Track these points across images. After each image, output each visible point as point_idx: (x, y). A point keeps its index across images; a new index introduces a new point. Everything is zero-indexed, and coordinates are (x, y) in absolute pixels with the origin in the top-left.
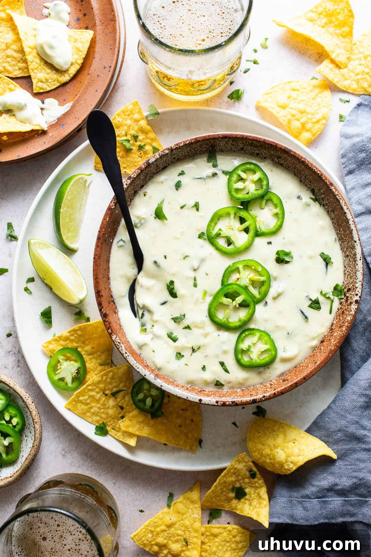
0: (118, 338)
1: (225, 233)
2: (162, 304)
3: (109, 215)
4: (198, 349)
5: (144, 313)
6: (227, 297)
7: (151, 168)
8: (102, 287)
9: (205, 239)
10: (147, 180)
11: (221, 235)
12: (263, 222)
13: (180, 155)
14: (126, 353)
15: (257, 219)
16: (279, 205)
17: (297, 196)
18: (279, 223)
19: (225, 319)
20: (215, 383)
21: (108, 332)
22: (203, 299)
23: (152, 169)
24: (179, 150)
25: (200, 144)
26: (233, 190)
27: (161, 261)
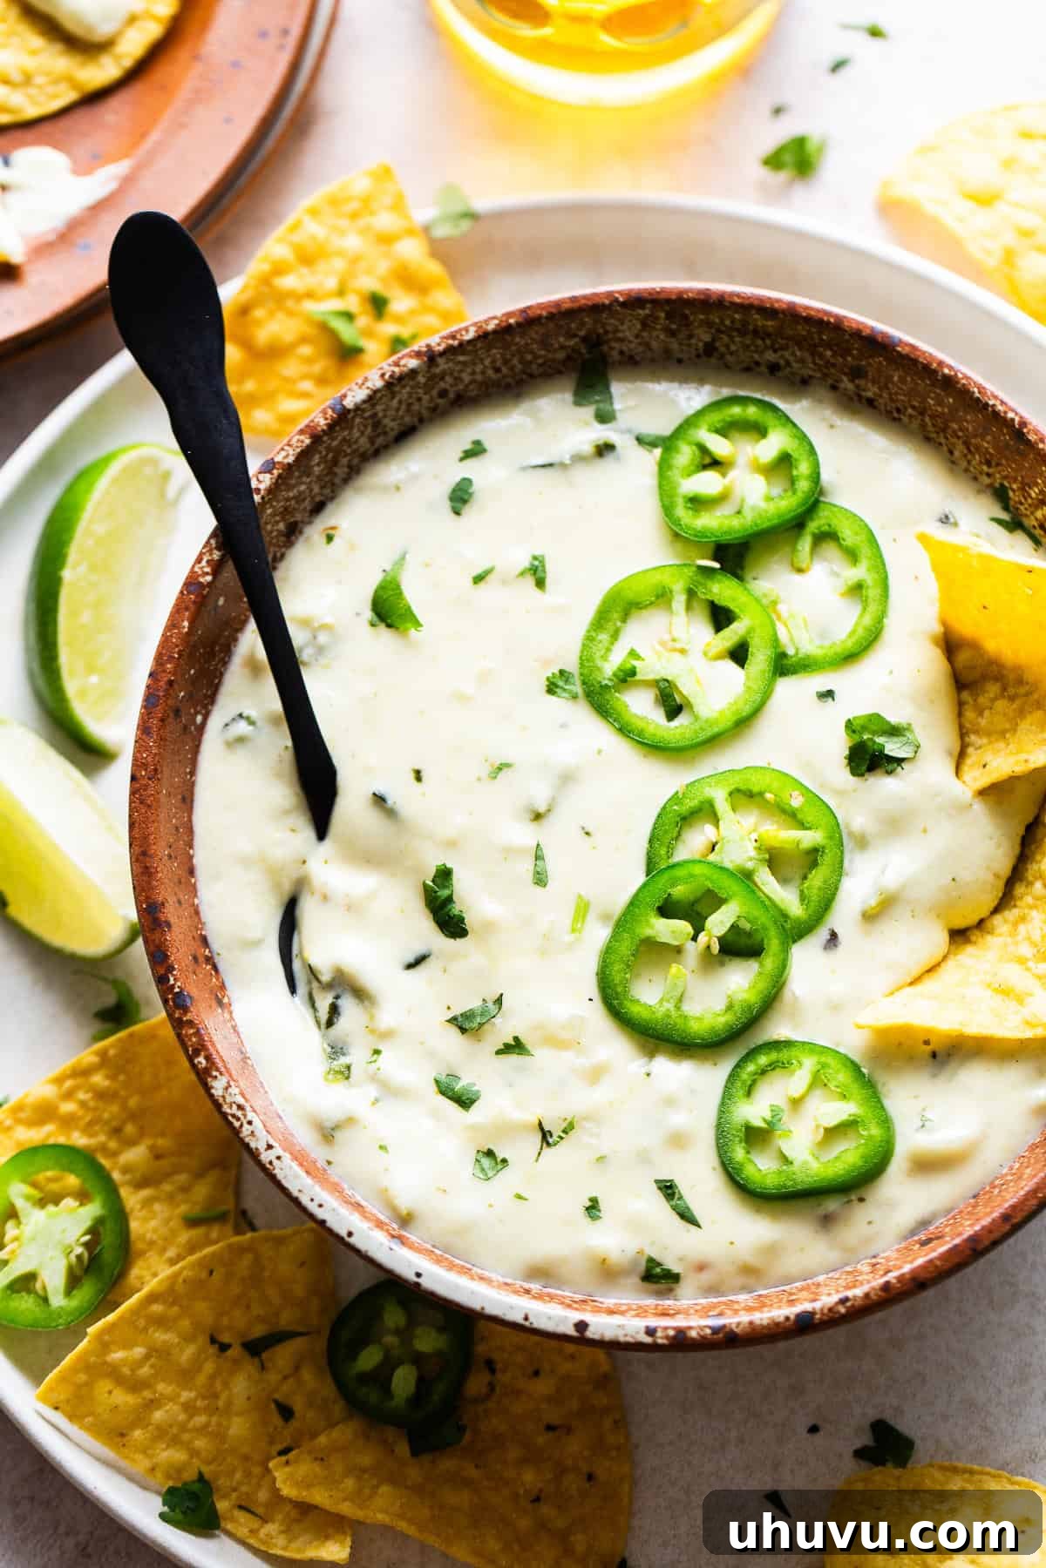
0: (234, 1090)
1: (653, 666)
2: (410, 966)
3: (192, 607)
4: (565, 1131)
5: (340, 1002)
6: (667, 917)
7: (351, 428)
8: (166, 893)
9: (575, 697)
10: (337, 481)
11: (638, 677)
12: (805, 622)
13: (466, 377)
14: (270, 1147)
15: (782, 608)
16: (865, 552)
17: (939, 513)
18: (868, 620)
19: (670, 1006)
20: (643, 1274)
21: (194, 1066)
22: (573, 931)
23: (356, 434)
24: (461, 358)
25: (542, 330)
26: (680, 502)
27: (401, 793)
